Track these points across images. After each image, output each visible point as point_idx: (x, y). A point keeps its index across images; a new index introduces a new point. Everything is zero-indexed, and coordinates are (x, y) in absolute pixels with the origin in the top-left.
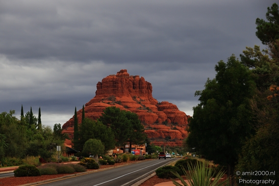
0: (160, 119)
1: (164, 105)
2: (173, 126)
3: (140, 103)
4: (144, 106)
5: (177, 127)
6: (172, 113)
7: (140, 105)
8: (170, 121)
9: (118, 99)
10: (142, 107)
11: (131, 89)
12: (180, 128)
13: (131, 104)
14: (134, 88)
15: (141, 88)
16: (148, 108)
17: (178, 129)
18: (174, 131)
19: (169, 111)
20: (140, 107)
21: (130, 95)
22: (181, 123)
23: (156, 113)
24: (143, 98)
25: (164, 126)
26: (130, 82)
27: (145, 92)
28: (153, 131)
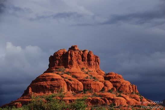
0: (106, 87)
1: (110, 75)
2: (118, 94)
3: (87, 73)
4: (91, 76)
5: (122, 95)
6: (117, 82)
7: (87, 75)
8: (115, 89)
9: (67, 70)
10: (89, 76)
11: (80, 61)
12: (124, 96)
13: (79, 74)
14: (82, 61)
15: (89, 60)
16: (94, 78)
17: (122, 97)
18: (119, 98)
19: (115, 80)
20: (87, 77)
21: (78, 66)
22: (126, 91)
23: (102, 82)
24: (91, 70)
25: (109, 93)
26: (80, 55)
27: (93, 64)
28: (99, 98)
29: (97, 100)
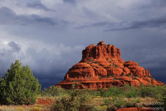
0: (124, 73)
1: (128, 63)
2: (134, 77)
3: (110, 62)
4: (114, 64)
6: (133, 68)
7: (110, 64)
8: (132, 74)
9: (96, 60)
10: (112, 64)
11: (106, 53)
12: (139, 78)
13: (104, 63)
14: (107, 53)
15: (112, 52)
16: (116, 66)
17: (137, 79)
18: (134, 80)
19: (132, 67)
20: (110, 65)
21: (104, 57)
22: (140, 75)
23: (122, 68)
24: (114, 59)
25: (127, 77)
26: (105, 49)
27: (115, 55)
28: (118, 81)
29: (117, 82)
